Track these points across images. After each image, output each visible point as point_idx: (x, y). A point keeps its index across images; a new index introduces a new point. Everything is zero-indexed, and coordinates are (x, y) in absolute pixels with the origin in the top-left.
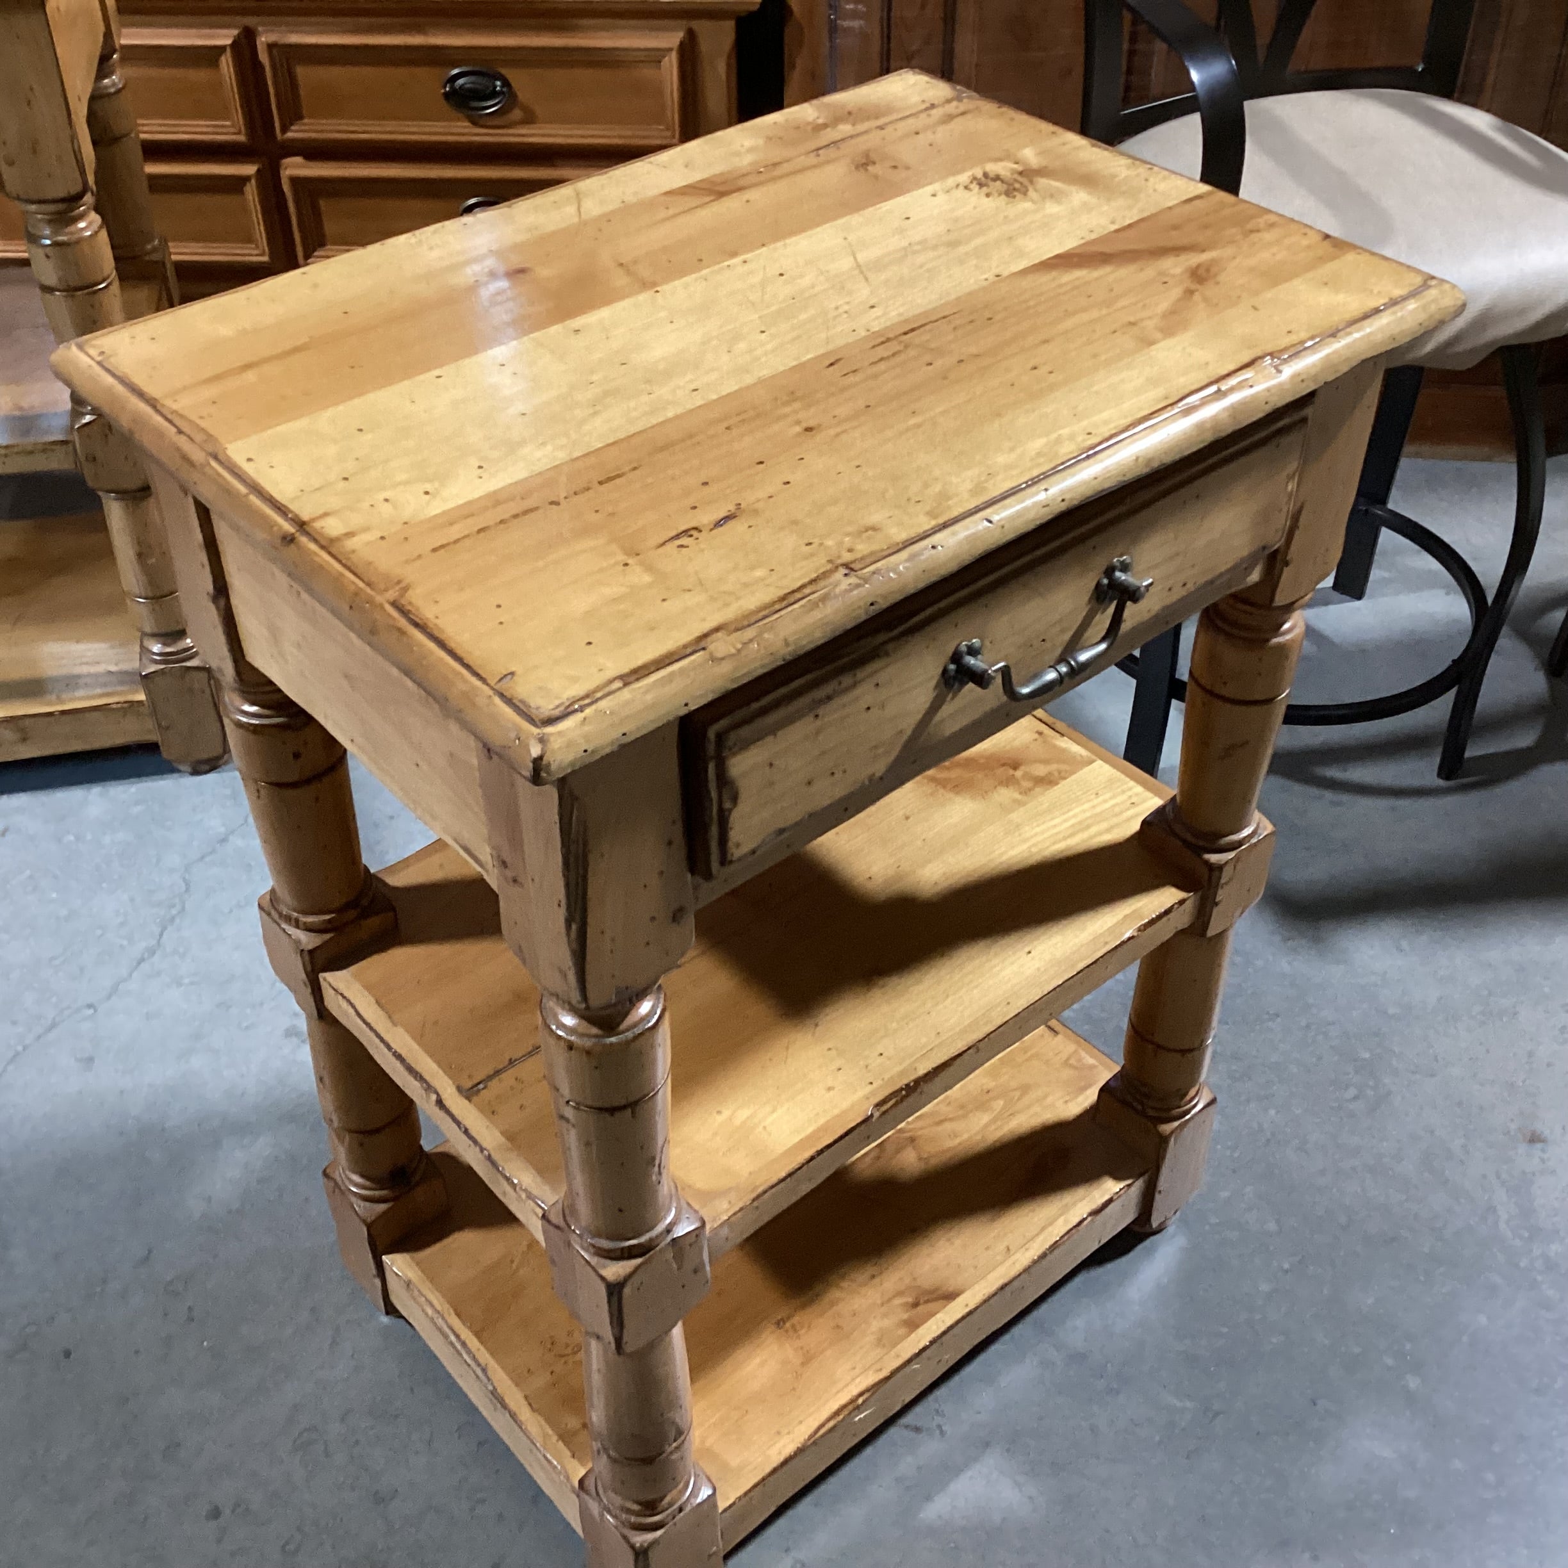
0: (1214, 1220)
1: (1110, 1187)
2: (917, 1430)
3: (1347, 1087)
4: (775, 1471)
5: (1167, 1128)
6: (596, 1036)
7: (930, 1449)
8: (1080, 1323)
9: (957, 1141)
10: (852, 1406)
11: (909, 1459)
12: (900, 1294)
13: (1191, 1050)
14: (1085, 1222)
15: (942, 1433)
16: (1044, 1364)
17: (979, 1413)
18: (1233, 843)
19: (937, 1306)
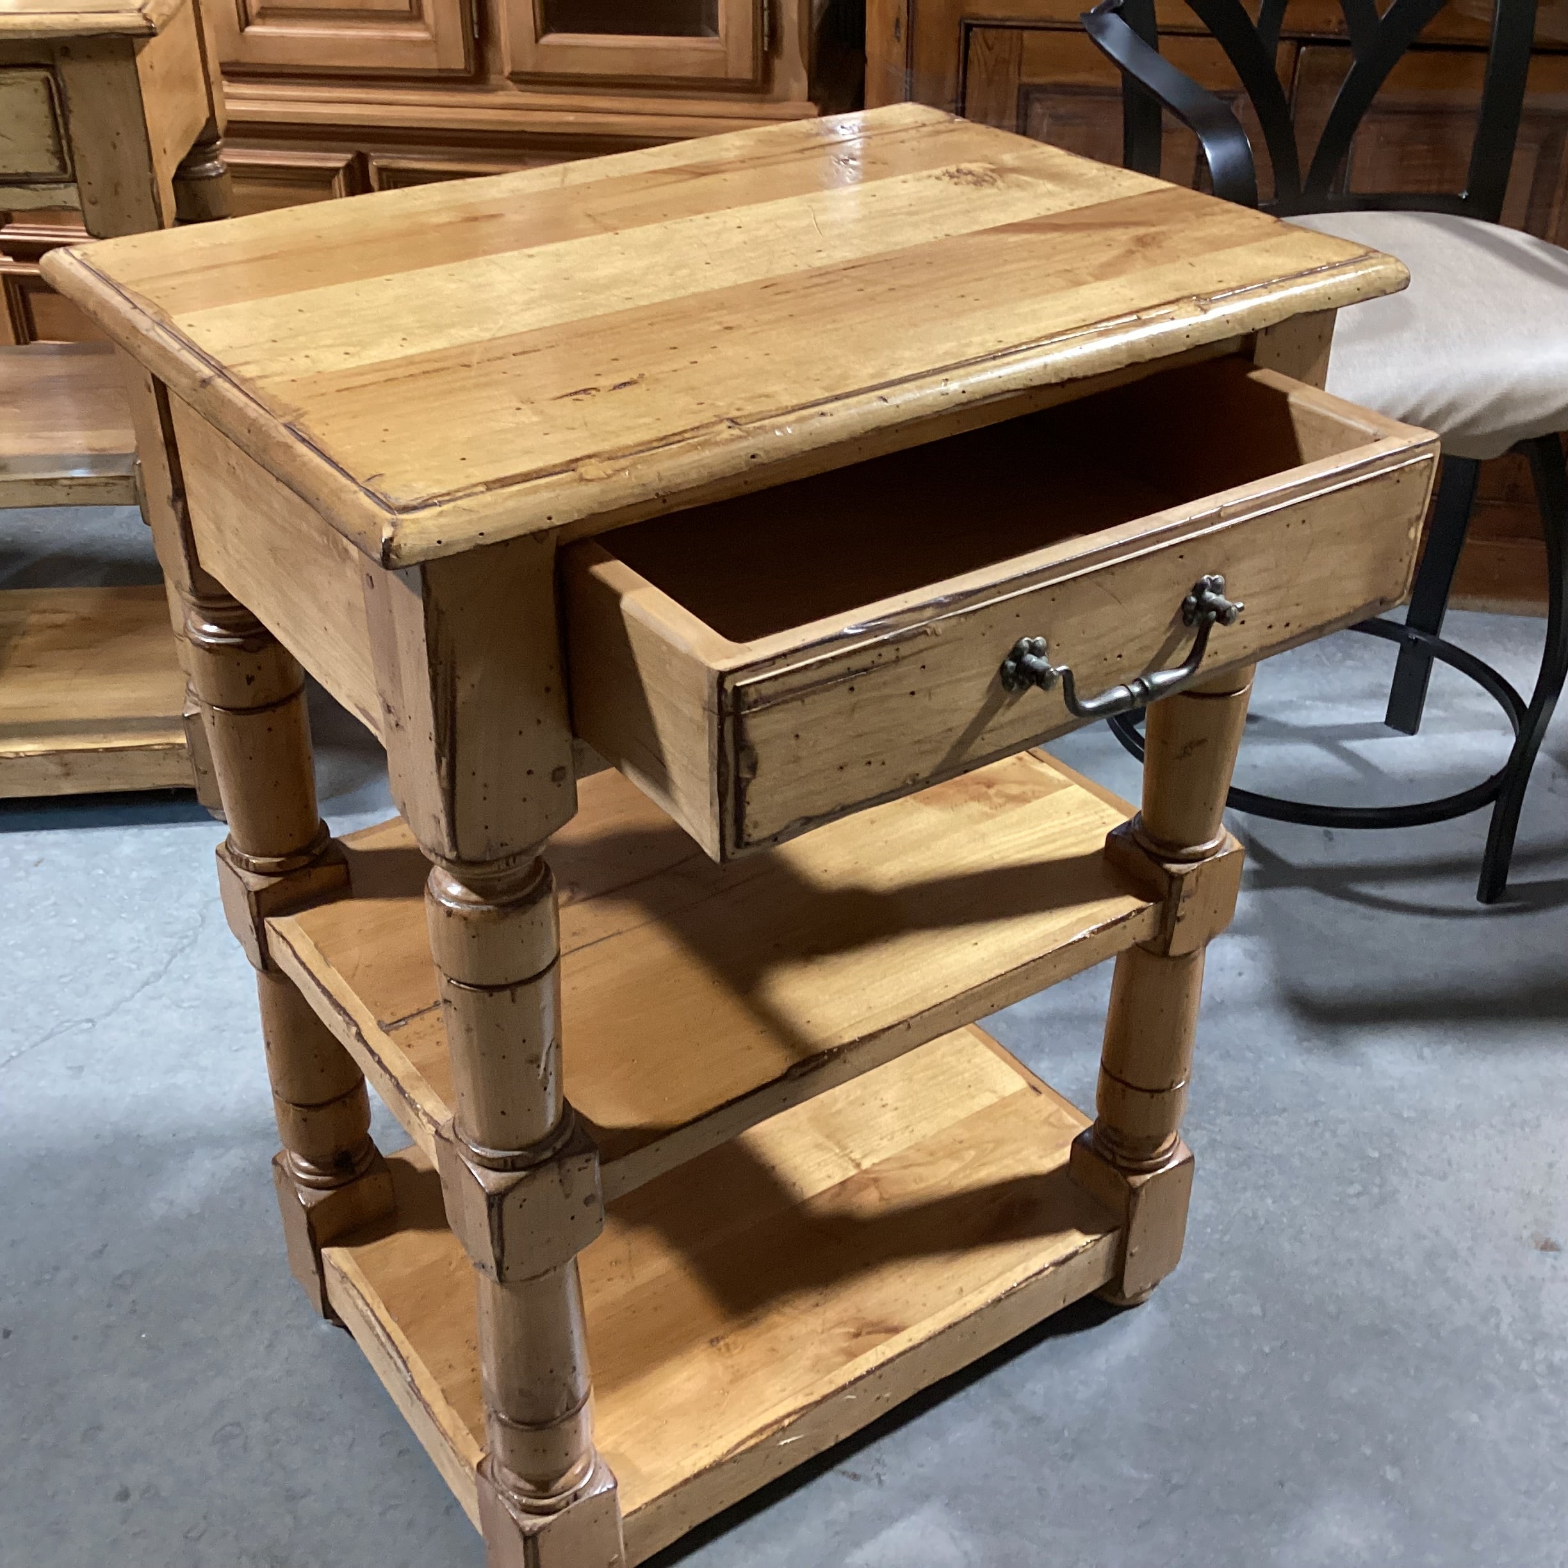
0: (1194, 1300)
1: (1076, 1240)
2: (855, 1477)
3: (1352, 1183)
4: (686, 1481)
5: (1138, 1180)
6: (475, 903)
7: (865, 1496)
8: (1039, 1388)
9: (923, 1185)
10: (779, 1428)
11: (843, 1504)
12: (841, 1323)
13: (1161, 1091)
14: (1046, 1273)
15: (880, 1482)
16: (998, 1424)
17: (921, 1466)
18: (1195, 854)
19: (879, 1338)
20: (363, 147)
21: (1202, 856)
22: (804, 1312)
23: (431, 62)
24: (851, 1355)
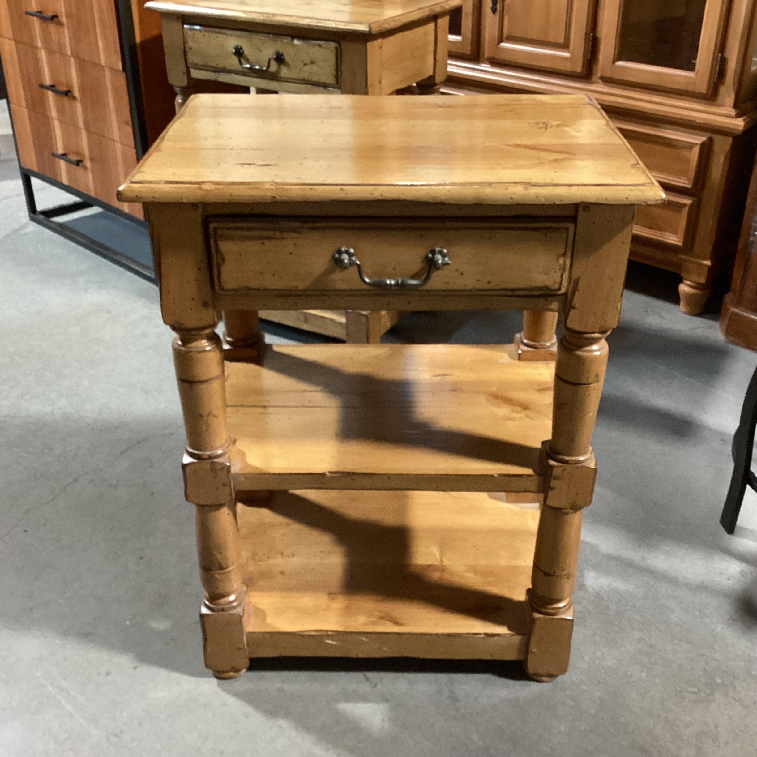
0: (568, 693)
1: (502, 630)
2: (367, 679)
5: (537, 615)
7: (366, 688)
8: (468, 688)
10: (327, 634)
11: (354, 685)
12: (380, 611)
14: (479, 636)
15: (375, 686)
16: (439, 692)
17: (396, 689)
18: (562, 459)
19: (390, 624)
21: (566, 462)
22: (370, 600)
23: (567, 67)
24: (374, 623)
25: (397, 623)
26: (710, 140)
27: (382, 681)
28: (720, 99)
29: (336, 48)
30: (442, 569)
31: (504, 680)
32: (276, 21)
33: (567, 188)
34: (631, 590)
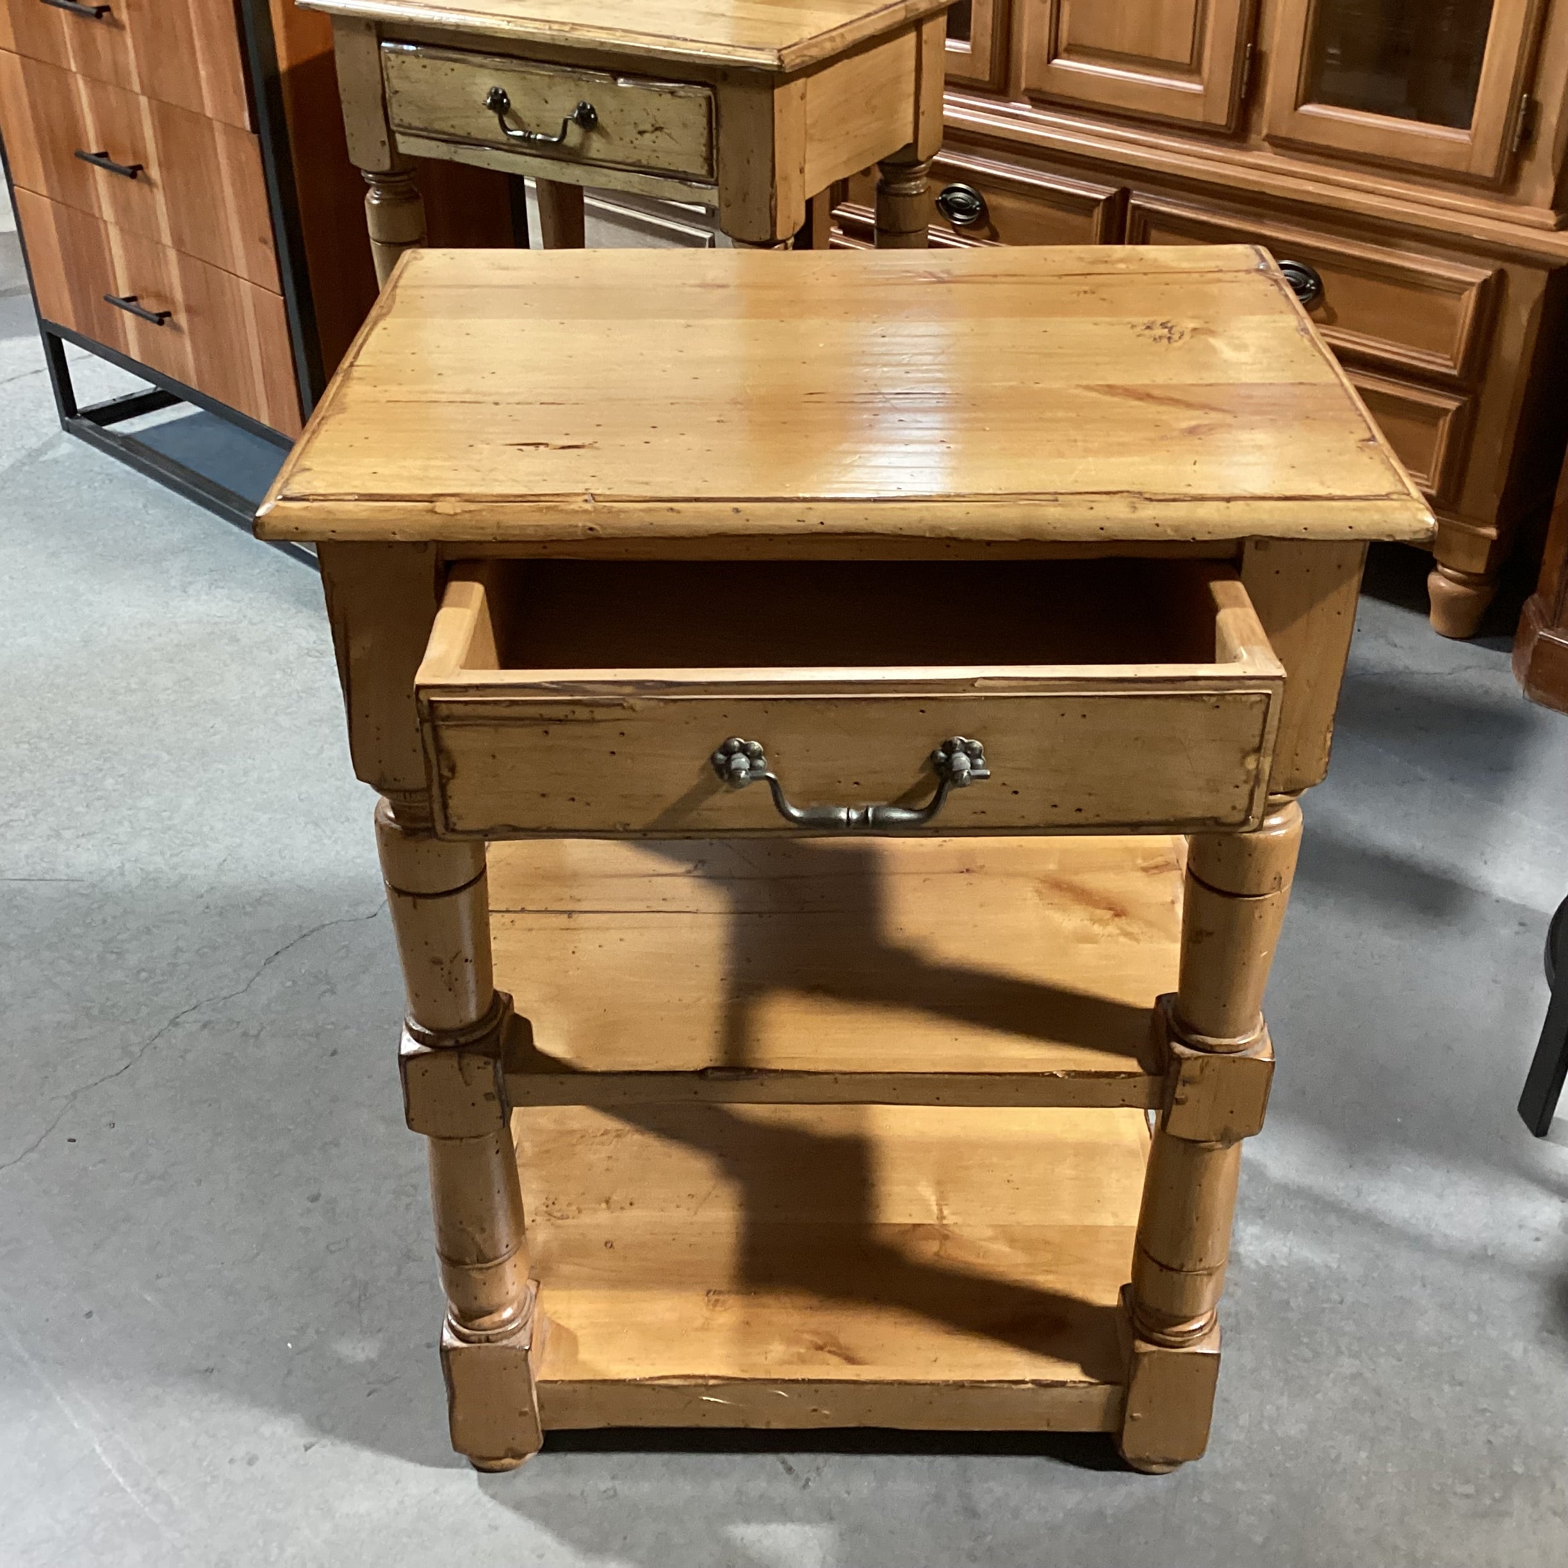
0: (1207, 1497)
1: (1071, 1373)
2: (789, 1470)
3: (1468, 1482)
4: (604, 1381)
5: (1143, 1347)
7: (786, 1489)
8: (998, 1490)
10: (703, 1384)
11: (764, 1485)
12: (815, 1332)
14: (1023, 1386)
15: (806, 1485)
16: (939, 1498)
17: (848, 1493)
18: (1203, 1043)
19: (834, 1360)
20: (1128, 183)
21: (1210, 1049)
22: (794, 1307)
23: (1197, 115)
24: (802, 1360)
25: (851, 1360)
26: (1501, 275)
27: (819, 1475)
28: (1523, 189)
29: (709, 99)
30: (943, 1234)
31: (1072, 1469)
32: (578, 40)
33: (1223, 504)
34: (1334, 1265)
